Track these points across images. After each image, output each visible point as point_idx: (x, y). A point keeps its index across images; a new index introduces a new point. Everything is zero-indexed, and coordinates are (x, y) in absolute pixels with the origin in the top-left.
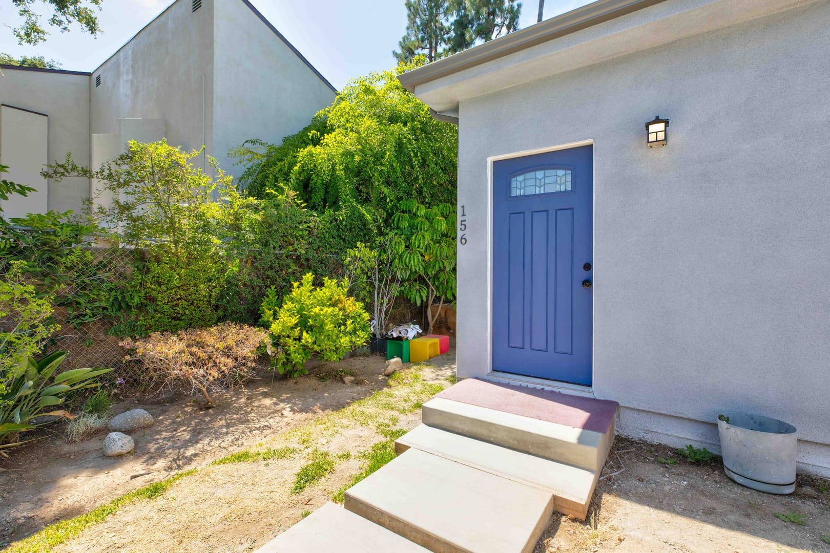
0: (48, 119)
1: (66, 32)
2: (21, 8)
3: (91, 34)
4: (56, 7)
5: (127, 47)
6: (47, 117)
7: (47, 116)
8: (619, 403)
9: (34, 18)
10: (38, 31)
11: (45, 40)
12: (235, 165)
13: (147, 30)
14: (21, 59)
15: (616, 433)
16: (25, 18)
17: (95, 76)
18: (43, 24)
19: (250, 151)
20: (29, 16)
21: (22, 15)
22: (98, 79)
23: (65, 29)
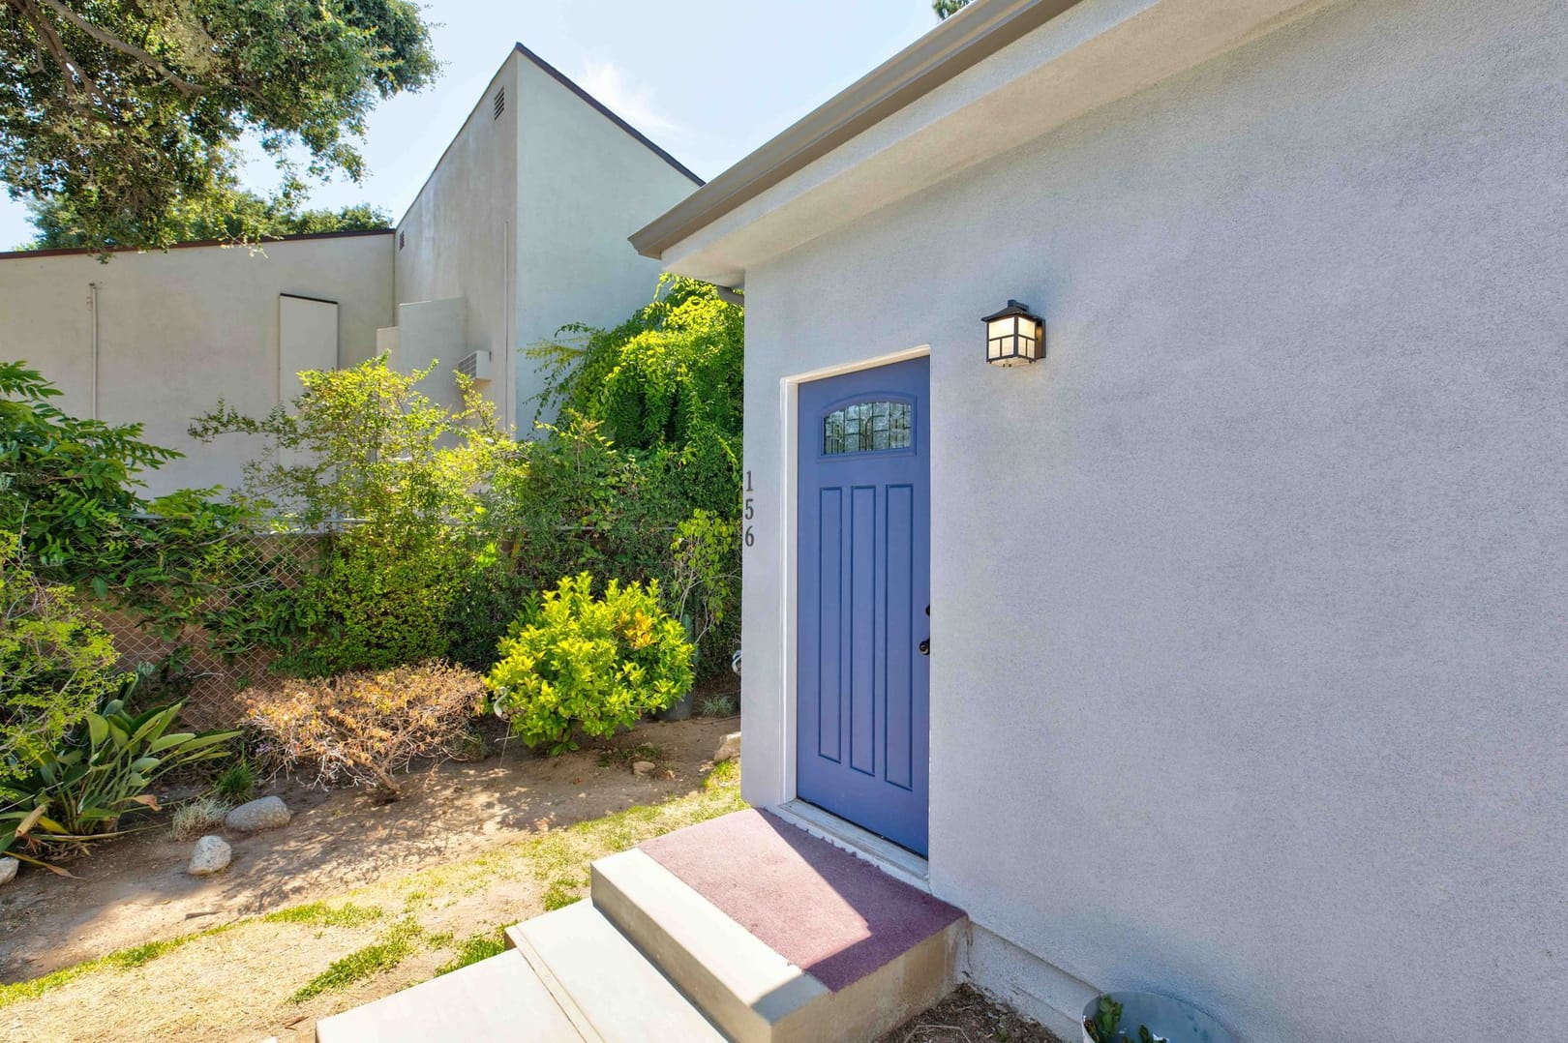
0: (339, 309)
1: (327, 183)
2: (277, 157)
3: (355, 182)
4: (311, 151)
5: (428, 186)
6: (335, 306)
7: (336, 303)
8: (969, 915)
9: (293, 169)
10: (298, 188)
11: (308, 198)
12: (538, 371)
13: (449, 154)
14: (341, 212)
15: (961, 979)
16: (282, 172)
17: (399, 232)
18: (303, 178)
19: (556, 348)
20: (289, 168)
21: (278, 167)
22: (402, 237)
23: (327, 179)
